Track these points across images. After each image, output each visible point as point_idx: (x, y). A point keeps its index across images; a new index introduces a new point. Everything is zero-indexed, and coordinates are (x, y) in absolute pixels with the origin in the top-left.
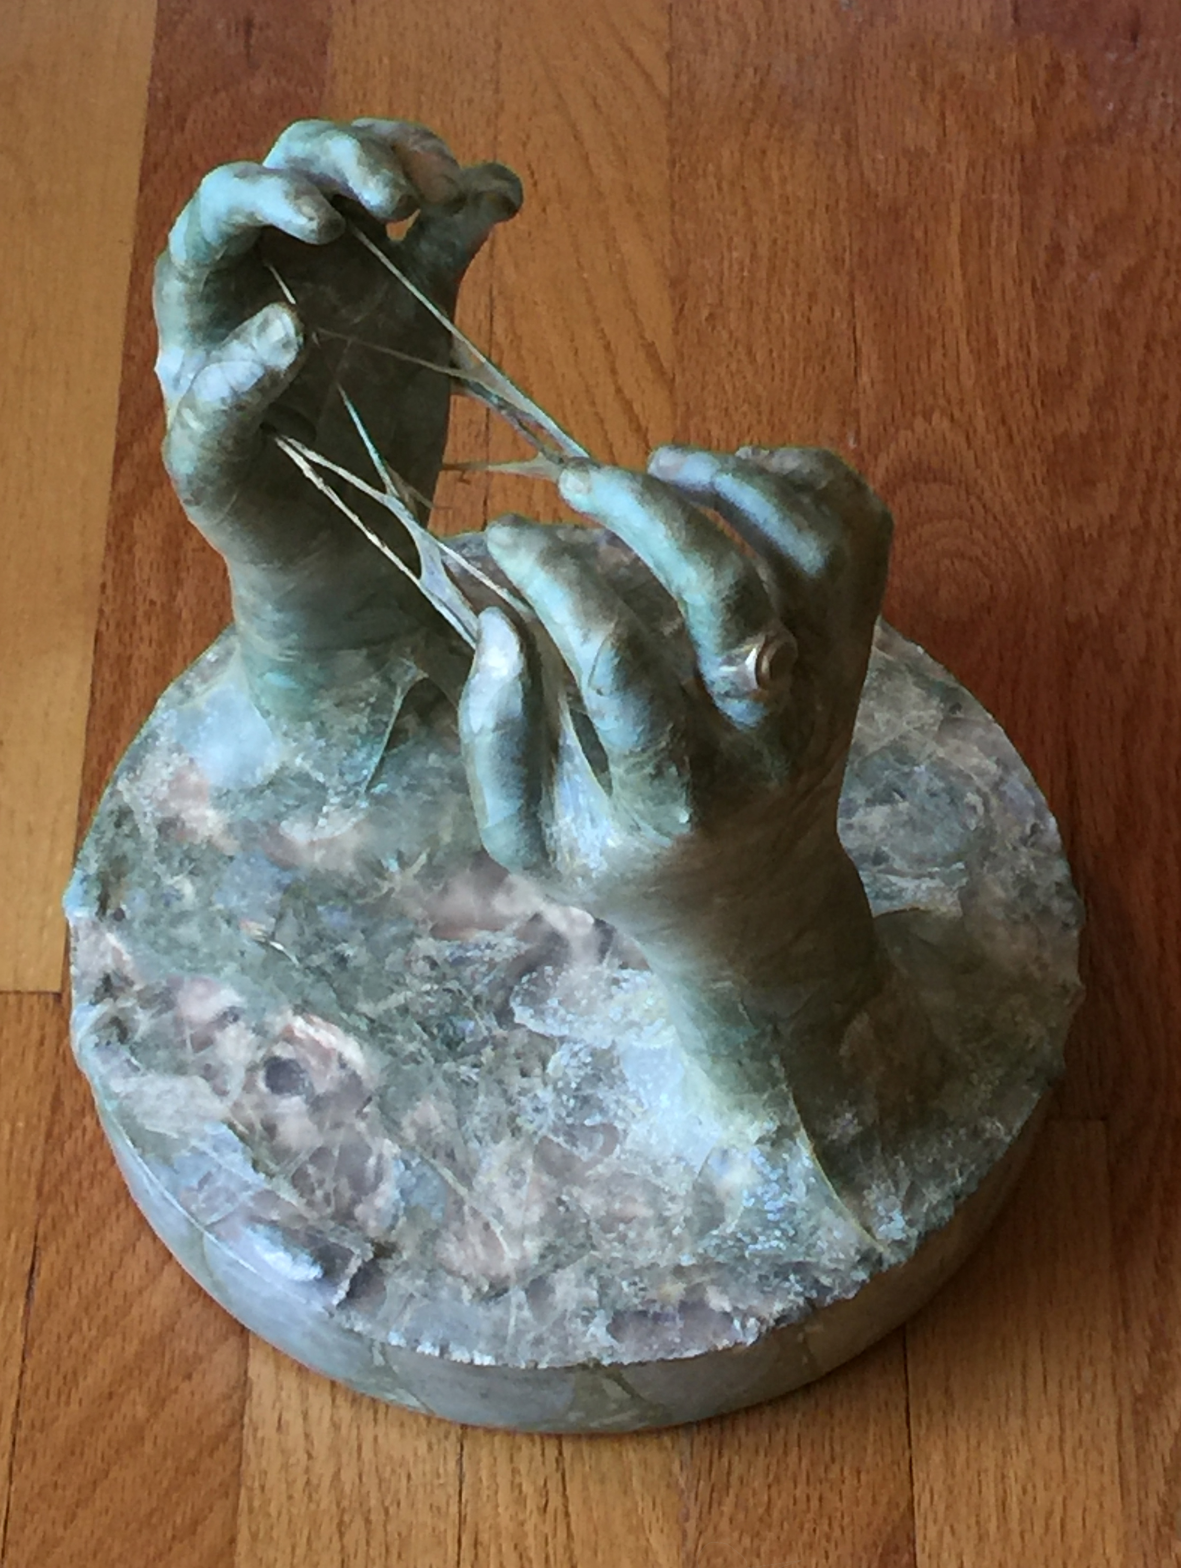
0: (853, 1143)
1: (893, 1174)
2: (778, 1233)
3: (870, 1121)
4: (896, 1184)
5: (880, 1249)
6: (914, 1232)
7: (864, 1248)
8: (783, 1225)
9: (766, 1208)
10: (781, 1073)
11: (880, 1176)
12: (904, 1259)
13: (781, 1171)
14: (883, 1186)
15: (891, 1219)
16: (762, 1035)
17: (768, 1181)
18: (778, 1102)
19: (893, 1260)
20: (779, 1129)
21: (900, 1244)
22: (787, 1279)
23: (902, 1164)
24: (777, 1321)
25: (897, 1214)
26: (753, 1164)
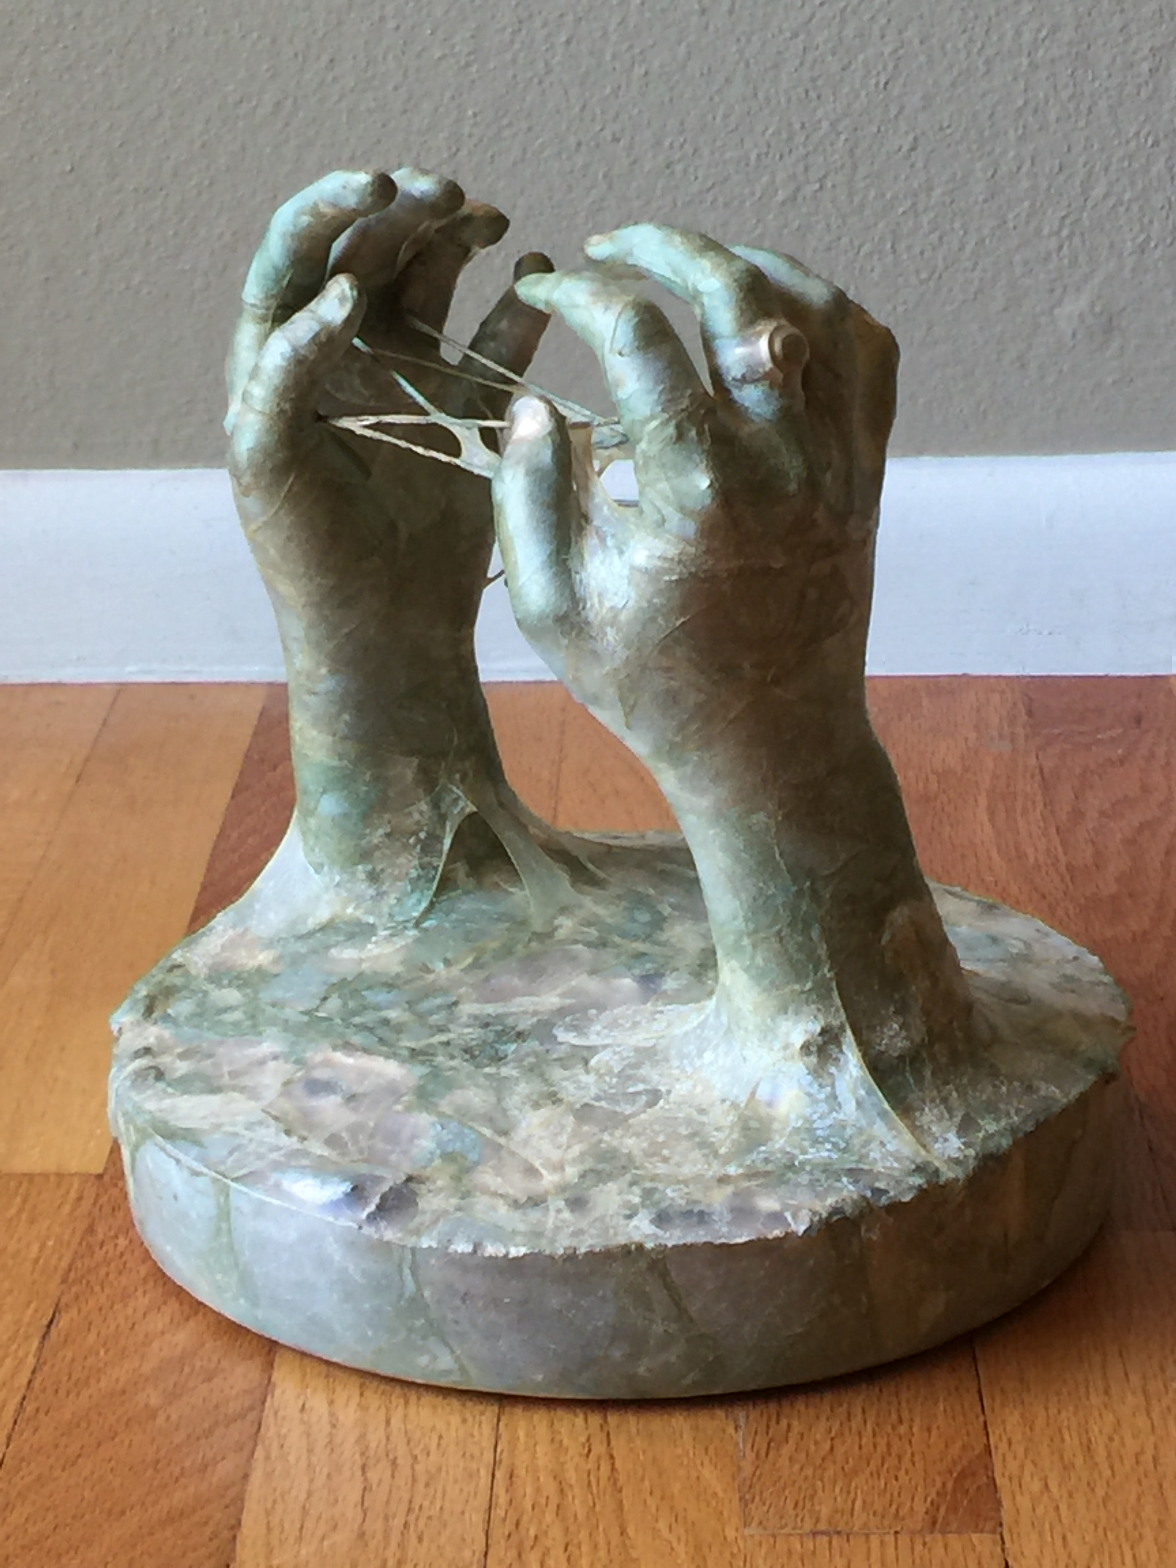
0: (901, 1058)
1: (945, 1100)
2: (828, 1146)
3: (917, 1039)
4: (950, 1110)
5: (937, 1164)
6: (971, 1152)
7: (919, 1160)
8: (832, 1139)
9: (815, 1126)
10: (822, 951)
11: (933, 1101)
12: (961, 1176)
13: (829, 1089)
14: (935, 1111)
15: (946, 1140)
16: (800, 893)
17: (815, 1101)
18: (820, 993)
19: (951, 1175)
20: (824, 1032)
21: (957, 1162)
22: (839, 1180)
23: (955, 1094)
24: (831, 1215)
25: (952, 1136)
26: (800, 1085)
